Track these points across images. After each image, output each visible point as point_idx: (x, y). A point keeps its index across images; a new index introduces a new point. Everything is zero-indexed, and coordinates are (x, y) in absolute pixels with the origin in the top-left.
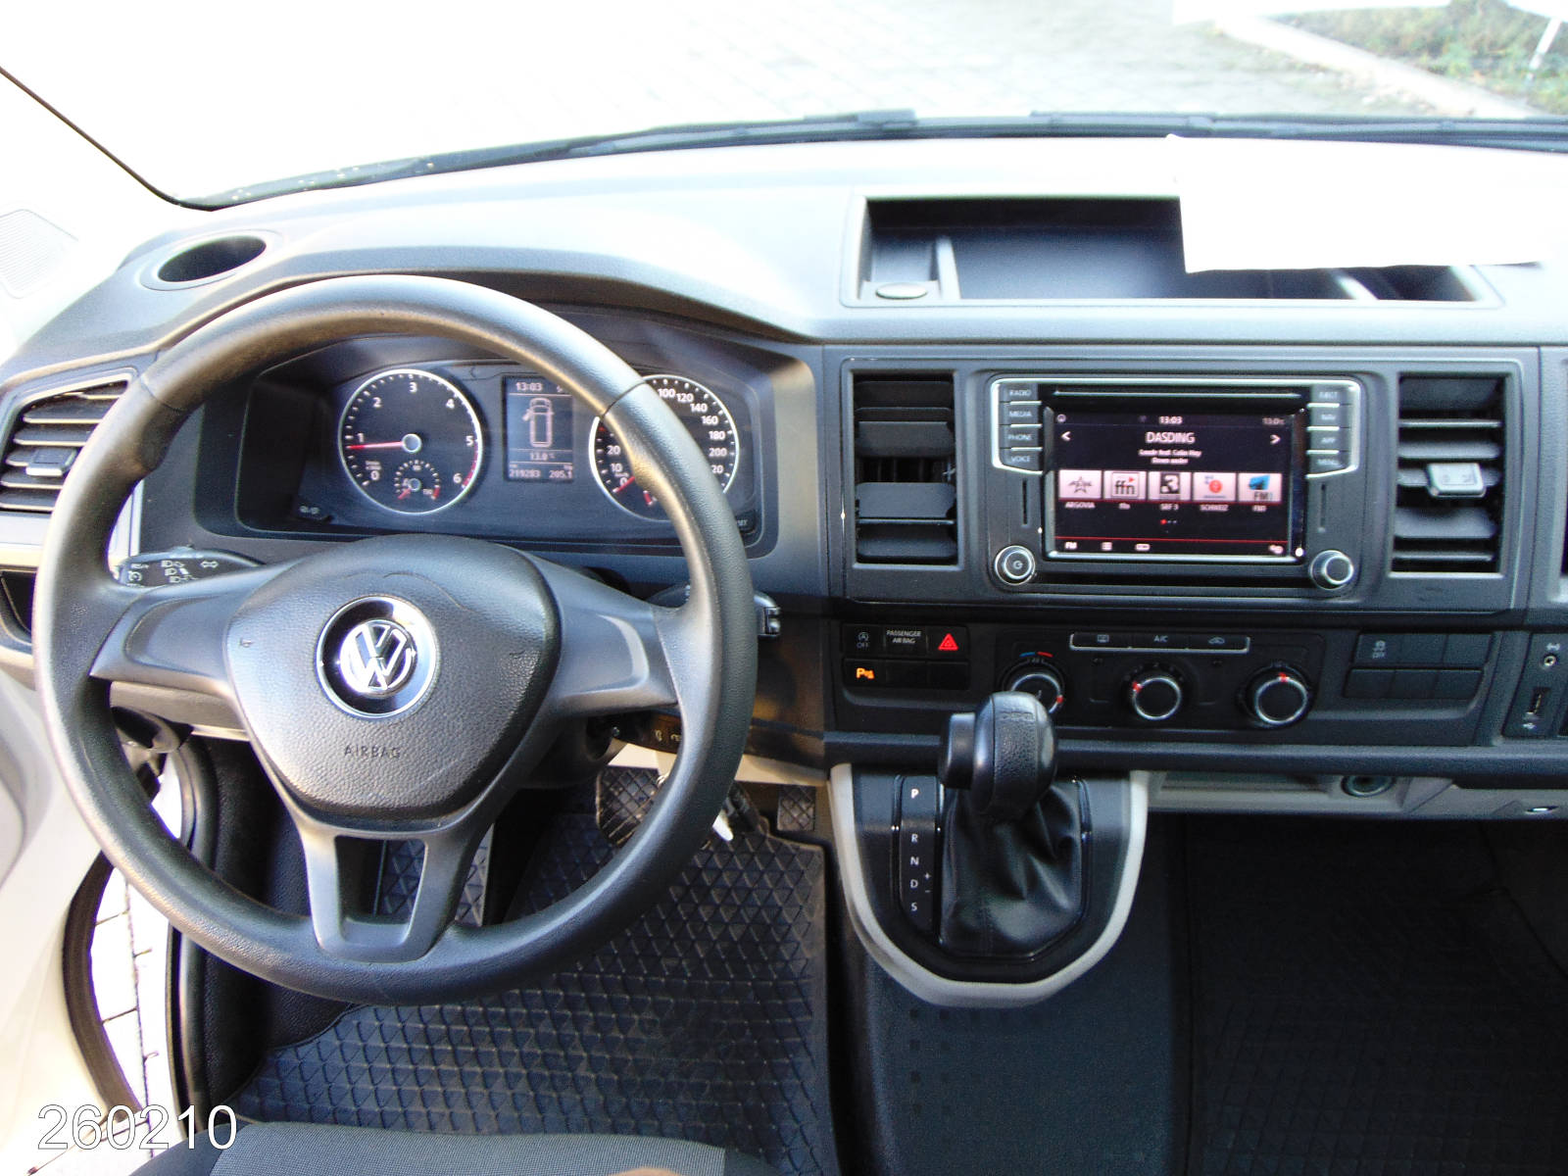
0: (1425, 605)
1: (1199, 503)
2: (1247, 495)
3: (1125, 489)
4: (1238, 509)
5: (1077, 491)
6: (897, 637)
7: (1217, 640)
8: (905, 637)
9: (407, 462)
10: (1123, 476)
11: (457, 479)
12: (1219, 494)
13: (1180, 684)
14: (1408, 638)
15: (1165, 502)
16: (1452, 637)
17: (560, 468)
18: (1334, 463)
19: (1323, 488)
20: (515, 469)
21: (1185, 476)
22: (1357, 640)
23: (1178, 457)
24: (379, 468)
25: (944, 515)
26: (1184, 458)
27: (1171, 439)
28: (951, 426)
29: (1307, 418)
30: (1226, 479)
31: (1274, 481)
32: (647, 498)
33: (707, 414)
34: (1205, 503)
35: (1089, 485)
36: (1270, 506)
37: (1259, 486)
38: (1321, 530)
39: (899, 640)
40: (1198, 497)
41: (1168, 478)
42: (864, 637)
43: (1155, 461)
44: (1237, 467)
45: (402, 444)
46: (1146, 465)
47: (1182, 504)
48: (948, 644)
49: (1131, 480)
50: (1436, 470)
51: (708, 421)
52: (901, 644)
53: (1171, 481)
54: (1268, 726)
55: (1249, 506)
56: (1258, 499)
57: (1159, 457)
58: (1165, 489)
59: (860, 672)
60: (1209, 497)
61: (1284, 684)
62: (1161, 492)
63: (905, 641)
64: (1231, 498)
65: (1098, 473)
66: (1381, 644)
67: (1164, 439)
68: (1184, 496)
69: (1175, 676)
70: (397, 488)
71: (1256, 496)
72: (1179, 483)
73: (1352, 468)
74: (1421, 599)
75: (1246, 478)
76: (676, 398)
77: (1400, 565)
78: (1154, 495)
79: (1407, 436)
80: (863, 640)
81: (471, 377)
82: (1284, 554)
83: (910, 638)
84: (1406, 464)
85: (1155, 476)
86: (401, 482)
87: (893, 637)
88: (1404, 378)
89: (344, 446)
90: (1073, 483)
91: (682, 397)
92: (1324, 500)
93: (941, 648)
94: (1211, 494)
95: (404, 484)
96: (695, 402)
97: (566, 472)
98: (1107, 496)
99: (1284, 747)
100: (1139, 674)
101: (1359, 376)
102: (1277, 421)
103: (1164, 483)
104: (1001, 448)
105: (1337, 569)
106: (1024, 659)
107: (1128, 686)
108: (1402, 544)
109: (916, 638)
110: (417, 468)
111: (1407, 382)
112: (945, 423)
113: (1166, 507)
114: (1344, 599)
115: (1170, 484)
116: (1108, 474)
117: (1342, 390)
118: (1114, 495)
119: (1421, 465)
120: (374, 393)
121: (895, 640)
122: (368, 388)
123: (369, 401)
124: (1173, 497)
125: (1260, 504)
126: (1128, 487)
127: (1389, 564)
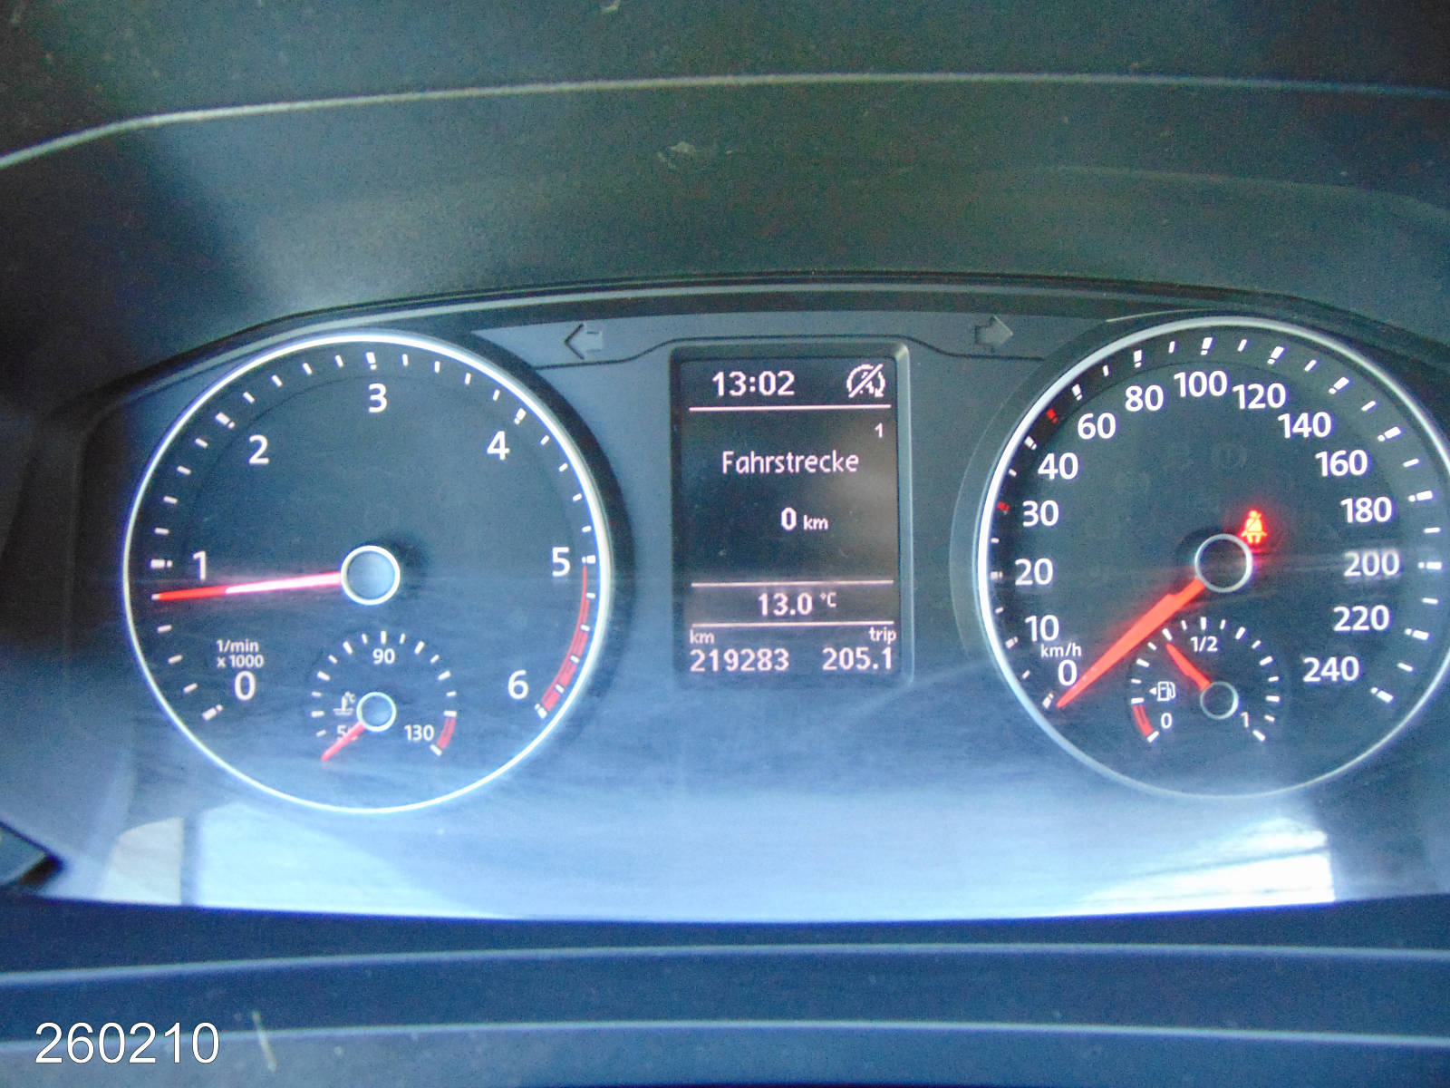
9: (352, 634)
11: (517, 686)
17: (854, 637)
20: (707, 648)
24: (258, 661)
32: (1139, 719)
33: (1330, 445)
45: (338, 579)
51: (1332, 464)
70: (319, 724)
76: (1231, 397)
81: (565, 356)
86: (329, 705)
89: (139, 593)
91: (1250, 395)
95: (343, 711)
96: (1294, 408)
97: (875, 651)
110: (384, 656)
120: (251, 420)
122: (226, 400)
123: (235, 444)
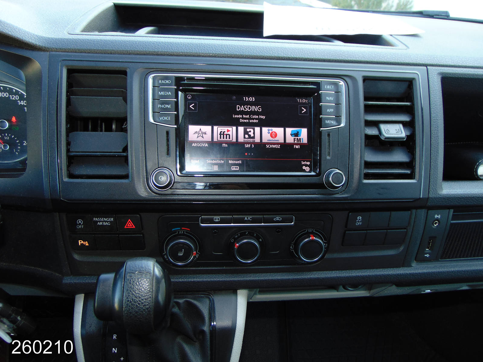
0: (381, 197)
1: (265, 144)
2: (290, 139)
3: (225, 136)
4: (285, 146)
5: (198, 137)
6: (100, 222)
7: (278, 218)
8: (105, 222)
10: (224, 129)
12: (276, 139)
13: (260, 243)
14: (373, 214)
15: (248, 143)
16: (393, 213)
18: (333, 123)
19: (329, 135)
21: (257, 129)
22: (348, 215)
23: (253, 119)
25: (121, 151)
26: (256, 119)
27: (249, 109)
28: (125, 100)
29: (318, 99)
30: (279, 131)
31: (304, 132)
34: (268, 144)
35: (205, 133)
36: (302, 145)
37: (296, 134)
38: (328, 158)
39: (101, 223)
40: (264, 141)
41: (248, 130)
42: (80, 222)
43: (241, 121)
44: (284, 125)
46: (236, 123)
47: (256, 144)
48: (130, 225)
49: (228, 131)
50: (383, 127)
52: (103, 225)
53: (250, 131)
54: (306, 263)
55: (291, 145)
56: (296, 142)
57: (243, 118)
58: (247, 136)
59: (80, 242)
60: (270, 140)
61: (313, 241)
62: (245, 138)
63: (105, 224)
64: (282, 141)
65: (210, 128)
66: (359, 218)
67: (245, 109)
68: (257, 140)
69: (257, 239)
71: (294, 140)
72: (254, 133)
73: (342, 125)
74: (379, 194)
75: (289, 130)
77: (368, 176)
78: (241, 139)
79: (369, 109)
80: (80, 224)
82: (310, 172)
83: (108, 222)
84: (369, 124)
85: (241, 129)
87: (97, 222)
88: (366, 79)
90: (196, 132)
92: (329, 142)
93: (125, 227)
94: (271, 139)
98: (215, 139)
99: (314, 272)
100: (239, 237)
101: (345, 78)
102: (304, 101)
103: (246, 132)
104: (154, 112)
105: (338, 178)
106: (175, 232)
107: (233, 244)
108: (368, 165)
109: (111, 222)
111: (366, 81)
112: (122, 98)
113: (247, 146)
114: (340, 195)
115: (249, 133)
116: (215, 128)
117: (336, 84)
118: (219, 139)
119: (376, 124)
121: (98, 223)
124: (251, 140)
125: (297, 144)
126: (226, 135)
127: (363, 176)
